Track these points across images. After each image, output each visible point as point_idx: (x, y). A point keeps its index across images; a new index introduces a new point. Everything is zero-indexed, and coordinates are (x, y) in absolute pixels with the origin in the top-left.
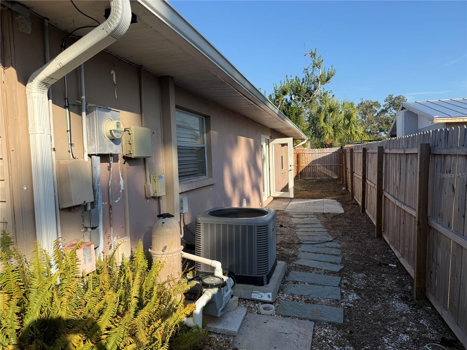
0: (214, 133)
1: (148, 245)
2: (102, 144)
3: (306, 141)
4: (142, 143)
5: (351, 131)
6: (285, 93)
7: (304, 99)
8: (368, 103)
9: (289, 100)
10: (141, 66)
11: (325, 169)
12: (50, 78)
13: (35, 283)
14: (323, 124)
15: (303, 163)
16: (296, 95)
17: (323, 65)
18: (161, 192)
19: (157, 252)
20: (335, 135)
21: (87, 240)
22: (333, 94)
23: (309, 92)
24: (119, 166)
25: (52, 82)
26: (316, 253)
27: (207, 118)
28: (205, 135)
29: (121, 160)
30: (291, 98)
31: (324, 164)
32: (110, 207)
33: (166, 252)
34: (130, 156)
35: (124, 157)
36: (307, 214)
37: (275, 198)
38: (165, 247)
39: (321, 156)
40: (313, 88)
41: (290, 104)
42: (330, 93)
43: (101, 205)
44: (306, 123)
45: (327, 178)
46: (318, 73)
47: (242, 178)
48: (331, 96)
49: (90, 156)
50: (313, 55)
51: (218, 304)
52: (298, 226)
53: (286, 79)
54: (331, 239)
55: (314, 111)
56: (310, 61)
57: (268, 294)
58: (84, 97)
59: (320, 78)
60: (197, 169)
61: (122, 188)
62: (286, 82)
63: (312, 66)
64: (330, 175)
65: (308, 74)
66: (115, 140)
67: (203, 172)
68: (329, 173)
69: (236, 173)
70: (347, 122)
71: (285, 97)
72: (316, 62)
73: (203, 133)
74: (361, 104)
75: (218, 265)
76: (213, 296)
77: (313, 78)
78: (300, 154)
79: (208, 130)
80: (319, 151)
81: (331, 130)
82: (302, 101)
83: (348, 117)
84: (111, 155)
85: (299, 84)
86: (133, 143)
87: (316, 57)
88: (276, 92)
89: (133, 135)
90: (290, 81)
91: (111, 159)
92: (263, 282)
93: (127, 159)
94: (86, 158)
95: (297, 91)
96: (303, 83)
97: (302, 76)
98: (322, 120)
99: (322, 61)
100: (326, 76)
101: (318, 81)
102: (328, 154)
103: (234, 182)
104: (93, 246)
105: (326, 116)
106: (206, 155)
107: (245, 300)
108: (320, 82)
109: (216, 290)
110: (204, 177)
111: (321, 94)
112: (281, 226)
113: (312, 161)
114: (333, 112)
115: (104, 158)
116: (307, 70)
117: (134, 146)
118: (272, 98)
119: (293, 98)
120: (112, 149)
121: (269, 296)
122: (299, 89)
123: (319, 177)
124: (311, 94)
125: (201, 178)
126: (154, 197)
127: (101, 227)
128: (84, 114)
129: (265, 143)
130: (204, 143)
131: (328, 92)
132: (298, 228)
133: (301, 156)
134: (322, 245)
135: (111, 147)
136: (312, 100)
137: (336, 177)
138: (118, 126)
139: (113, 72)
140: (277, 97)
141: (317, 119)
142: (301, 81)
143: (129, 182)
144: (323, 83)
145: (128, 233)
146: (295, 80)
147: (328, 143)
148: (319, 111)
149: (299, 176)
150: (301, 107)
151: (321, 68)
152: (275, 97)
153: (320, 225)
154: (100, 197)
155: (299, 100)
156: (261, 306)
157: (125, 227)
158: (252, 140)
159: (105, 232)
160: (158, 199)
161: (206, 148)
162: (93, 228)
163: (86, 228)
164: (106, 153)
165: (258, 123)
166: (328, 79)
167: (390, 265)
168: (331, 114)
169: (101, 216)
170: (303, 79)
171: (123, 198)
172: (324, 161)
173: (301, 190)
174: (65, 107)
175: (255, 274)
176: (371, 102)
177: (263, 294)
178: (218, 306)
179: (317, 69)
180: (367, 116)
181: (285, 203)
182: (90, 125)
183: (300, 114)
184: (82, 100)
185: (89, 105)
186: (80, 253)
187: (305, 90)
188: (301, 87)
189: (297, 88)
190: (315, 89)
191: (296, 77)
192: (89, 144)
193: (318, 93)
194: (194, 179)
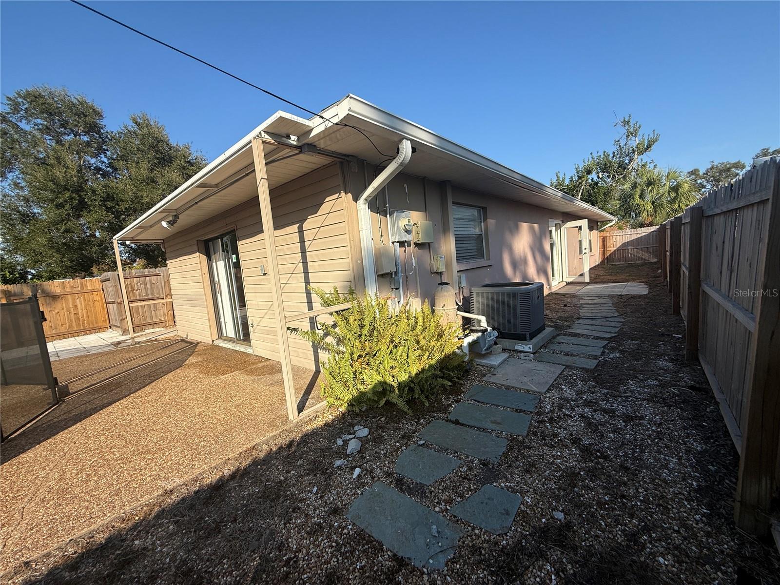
0: (491, 222)
1: (433, 304)
2: (400, 234)
3: (614, 222)
4: (426, 233)
5: (679, 205)
6: (589, 172)
7: (614, 175)
8: (723, 166)
9: (595, 179)
10: (425, 177)
11: (641, 252)
12: (369, 196)
13: (366, 313)
14: (638, 200)
15: (611, 247)
16: (604, 172)
17: (640, 133)
18: (442, 269)
19: (438, 308)
20: (655, 212)
21: (394, 296)
22: (654, 164)
23: (623, 166)
24: (412, 249)
25: (370, 199)
26: (592, 325)
27: (484, 209)
28: (482, 224)
29: (413, 246)
30: (598, 177)
31: (639, 246)
32: (407, 277)
33: (445, 308)
34: (418, 242)
35: (415, 243)
36: (600, 297)
37: (568, 284)
38: (444, 305)
39: (635, 237)
40: (627, 161)
41: (596, 184)
42: (650, 163)
43: (400, 274)
44: (616, 204)
45: (643, 262)
46: (634, 142)
47: (525, 261)
48: (652, 167)
49: (393, 243)
50: (626, 123)
51: (482, 344)
52: (584, 306)
53: (590, 156)
54: (617, 314)
55: (627, 187)
56: (623, 130)
57: (529, 346)
58: (387, 205)
59: (637, 147)
60: (476, 254)
61: (414, 265)
62: (591, 159)
63: (625, 136)
64: (647, 258)
65: (620, 146)
66: (408, 232)
67: (482, 256)
68: (646, 256)
69: (517, 257)
70: (673, 195)
71: (589, 176)
72: (631, 130)
73: (481, 222)
74: (712, 168)
75: (483, 319)
76: (478, 338)
77: (626, 150)
78: (606, 237)
79: (485, 219)
80: (631, 231)
81: (650, 207)
82: (613, 178)
83: (676, 189)
84: (406, 242)
85: (608, 160)
86: (420, 233)
87: (631, 124)
88: (578, 172)
89: (420, 228)
90: (596, 158)
91: (406, 244)
92: (526, 338)
93: (417, 245)
94: (391, 244)
95: (605, 167)
96: (613, 157)
97: (611, 149)
98: (637, 197)
99: (639, 127)
100: (646, 144)
101: (634, 151)
102: (644, 234)
103: (515, 265)
104: (397, 300)
105: (643, 190)
106: (484, 241)
107: (510, 350)
108: (636, 153)
109: (480, 334)
110: (483, 259)
111: (638, 167)
112: (565, 306)
113: (622, 244)
114: (652, 186)
115: (402, 244)
116: (619, 141)
117: (420, 235)
118: (574, 180)
119: (601, 176)
120: (406, 237)
121: (530, 348)
122: (609, 165)
123: (631, 261)
124: (624, 169)
125: (479, 260)
126: (437, 273)
127: (401, 289)
128: (388, 216)
129: (554, 228)
130: (482, 231)
131: (648, 162)
132: (583, 307)
133: (608, 239)
134: (604, 320)
135: (406, 236)
136: (625, 175)
137: (655, 260)
138: (409, 222)
139: (405, 185)
140: (580, 178)
141: (631, 196)
142: (611, 156)
143: (419, 260)
144: (641, 153)
145: (419, 296)
146: (602, 156)
147: (647, 222)
148: (635, 186)
149: (606, 261)
150: (611, 185)
151: (638, 136)
152: (577, 178)
153: (611, 305)
154: (400, 269)
155: (609, 177)
156: (522, 354)
157: (417, 292)
158: (536, 226)
159: (404, 294)
160: (441, 273)
161: (483, 235)
162: (396, 289)
163: (393, 289)
164: (402, 240)
165: (544, 208)
166: (648, 147)
167: (674, 335)
168: (650, 188)
169: (401, 282)
170: (614, 153)
171: (415, 272)
172: (638, 242)
173: (603, 275)
174: (377, 213)
175: (519, 332)
176: (729, 164)
177: (524, 346)
178: (482, 346)
179: (633, 138)
180: (720, 183)
181: (578, 288)
182: (393, 222)
183: (609, 193)
184: (386, 207)
185: (391, 210)
186: (389, 302)
187: (616, 166)
188: (610, 162)
189: (605, 165)
190: (630, 162)
191: (604, 152)
192: (392, 235)
193: (635, 166)
194: (472, 261)
